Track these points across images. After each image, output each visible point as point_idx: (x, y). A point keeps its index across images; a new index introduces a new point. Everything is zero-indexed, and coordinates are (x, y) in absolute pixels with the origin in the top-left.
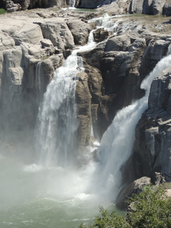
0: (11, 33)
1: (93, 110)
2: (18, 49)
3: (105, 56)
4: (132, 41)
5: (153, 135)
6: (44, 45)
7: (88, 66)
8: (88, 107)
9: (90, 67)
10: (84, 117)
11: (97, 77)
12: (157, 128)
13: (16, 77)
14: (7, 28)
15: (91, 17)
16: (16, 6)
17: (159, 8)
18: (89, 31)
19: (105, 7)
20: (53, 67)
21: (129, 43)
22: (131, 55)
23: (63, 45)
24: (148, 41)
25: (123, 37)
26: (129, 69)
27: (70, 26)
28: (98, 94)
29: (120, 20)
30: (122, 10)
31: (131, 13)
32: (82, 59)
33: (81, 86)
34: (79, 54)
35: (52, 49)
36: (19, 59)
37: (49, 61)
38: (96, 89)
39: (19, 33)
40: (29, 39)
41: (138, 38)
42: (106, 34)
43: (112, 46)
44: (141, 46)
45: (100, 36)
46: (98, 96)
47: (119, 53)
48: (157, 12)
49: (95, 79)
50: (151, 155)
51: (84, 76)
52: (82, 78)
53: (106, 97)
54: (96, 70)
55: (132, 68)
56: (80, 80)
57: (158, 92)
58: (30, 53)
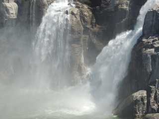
5: (149, 56)
7: (78, 2)
8: (80, 37)
9: (80, 4)
10: (77, 46)
11: (88, 13)
12: (153, 50)
13: (11, 12)
20: (47, 3)
26: (118, 5)
28: (89, 26)
33: (74, 19)
38: (87, 22)
46: (89, 29)
49: (86, 13)
50: (147, 72)
51: (76, 11)
52: (75, 13)
53: (96, 29)
54: (86, 7)
55: (121, 4)
56: (72, 13)
57: (152, 21)
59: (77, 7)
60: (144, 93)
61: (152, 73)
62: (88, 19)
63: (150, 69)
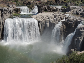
0: (48, 16)
1: (63, 34)
2: (49, 20)
3: (67, 22)
4: (73, 20)
6: (54, 19)
10: (61, 35)
11: (65, 27)
12: (77, 39)
13: (48, 25)
14: (47, 15)
15: (65, 14)
16: (49, 11)
17: (79, 13)
18: (64, 17)
19: (68, 12)
21: (72, 20)
22: (73, 23)
23: (58, 19)
24: (76, 20)
25: (71, 19)
26: (72, 26)
27: (60, 16)
28: (65, 30)
29: (71, 15)
30: (71, 13)
31: (73, 14)
32: (62, 23)
34: (61, 22)
35: (56, 20)
36: (49, 22)
37: (55, 23)
39: (49, 16)
40: (51, 18)
41: (74, 19)
42: (68, 18)
43: (68, 20)
44: (75, 21)
45: (66, 18)
47: (70, 22)
48: (79, 14)
49: (64, 27)
51: (62, 26)
53: (66, 31)
54: (65, 25)
56: (61, 27)
57: (78, 31)
58: (51, 21)
59: (63, 25)
60: (74, 50)
61: (76, 45)
62: (65, 29)
63: (75, 44)
